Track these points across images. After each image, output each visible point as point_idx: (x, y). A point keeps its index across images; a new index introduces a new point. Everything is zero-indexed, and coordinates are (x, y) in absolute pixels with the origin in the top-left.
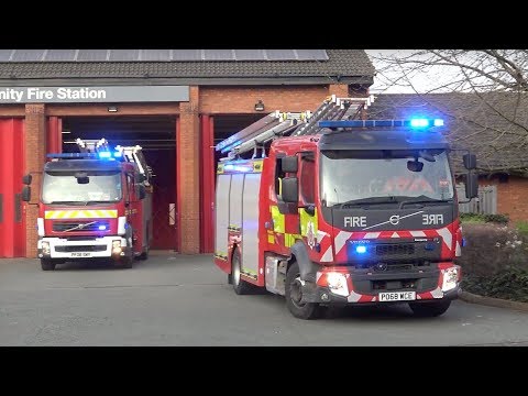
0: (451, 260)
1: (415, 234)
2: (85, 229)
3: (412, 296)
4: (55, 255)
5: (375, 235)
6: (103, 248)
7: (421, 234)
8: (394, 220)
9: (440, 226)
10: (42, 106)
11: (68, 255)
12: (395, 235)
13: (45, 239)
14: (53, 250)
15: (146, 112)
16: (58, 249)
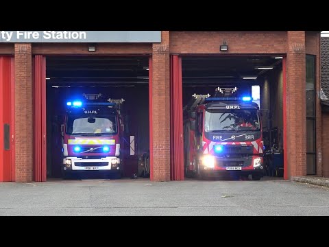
0: (258, 155)
1: (241, 143)
2: (94, 151)
3: (240, 168)
4: (75, 168)
5: (226, 143)
6: (106, 164)
7: (245, 143)
8: (233, 137)
9: (252, 140)
10: (30, 46)
11: (83, 168)
12: (234, 143)
13: (68, 158)
14: (73, 165)
15: (120, 52)
16: (77, 164)
